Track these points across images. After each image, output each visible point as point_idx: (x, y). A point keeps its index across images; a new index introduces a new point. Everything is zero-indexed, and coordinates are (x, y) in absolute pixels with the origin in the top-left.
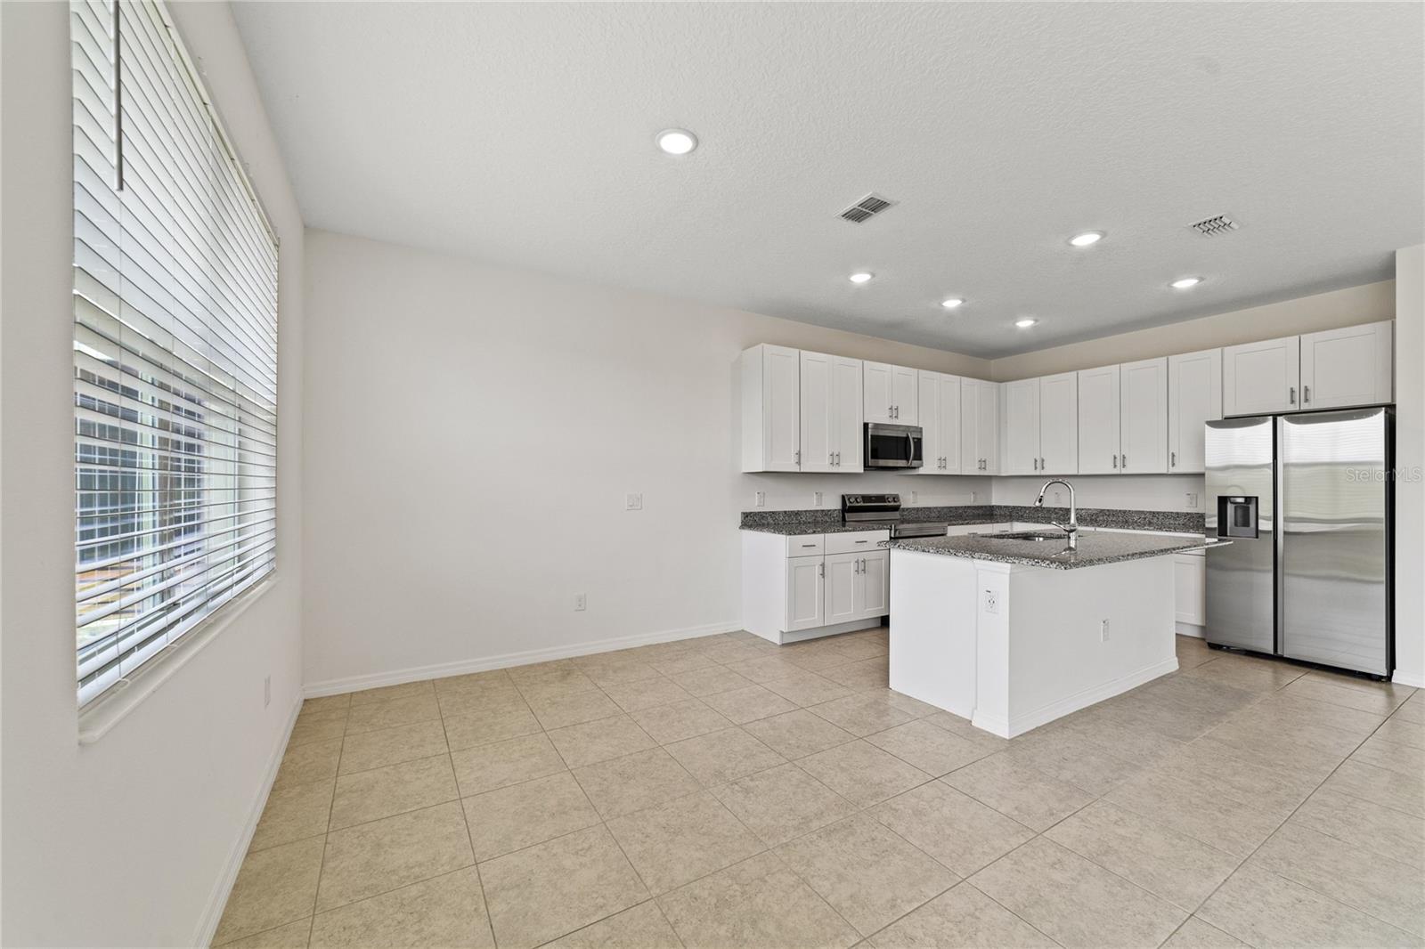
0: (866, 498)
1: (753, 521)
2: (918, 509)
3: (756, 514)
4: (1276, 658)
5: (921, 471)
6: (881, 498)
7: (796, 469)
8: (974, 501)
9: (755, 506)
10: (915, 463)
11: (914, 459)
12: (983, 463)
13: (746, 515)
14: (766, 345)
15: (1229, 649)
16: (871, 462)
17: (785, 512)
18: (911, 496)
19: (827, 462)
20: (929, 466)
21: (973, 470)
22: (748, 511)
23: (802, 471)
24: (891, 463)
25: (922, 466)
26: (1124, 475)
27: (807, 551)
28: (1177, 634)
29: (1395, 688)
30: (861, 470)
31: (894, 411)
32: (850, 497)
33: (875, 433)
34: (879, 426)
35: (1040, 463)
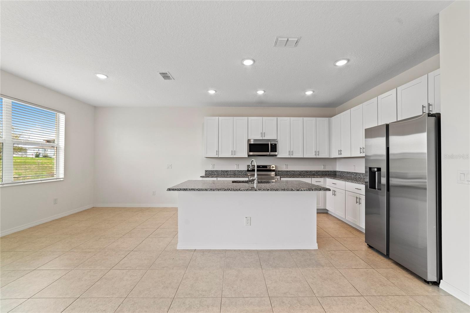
1: (209, 173)
2: (287, 171)
3: (210, 171)
5: (278, 156)
6: (266, 167)
7: (217, 156)
9: (210, 168)
10: (273, 153)
13: (206, 172)
14: (205, 117)
16: (250, 153)
17: (222, 171)
18: (285, 166)
20: (282, 152)
22: (207, 170)
23: (219, 156)
24: (261, 153)
25: (278, 154)
30: (247, 156)
31: (263, 134)
32: (250, 166)
33: (252, 142)
34: (255, 140)
35: (340, 152)
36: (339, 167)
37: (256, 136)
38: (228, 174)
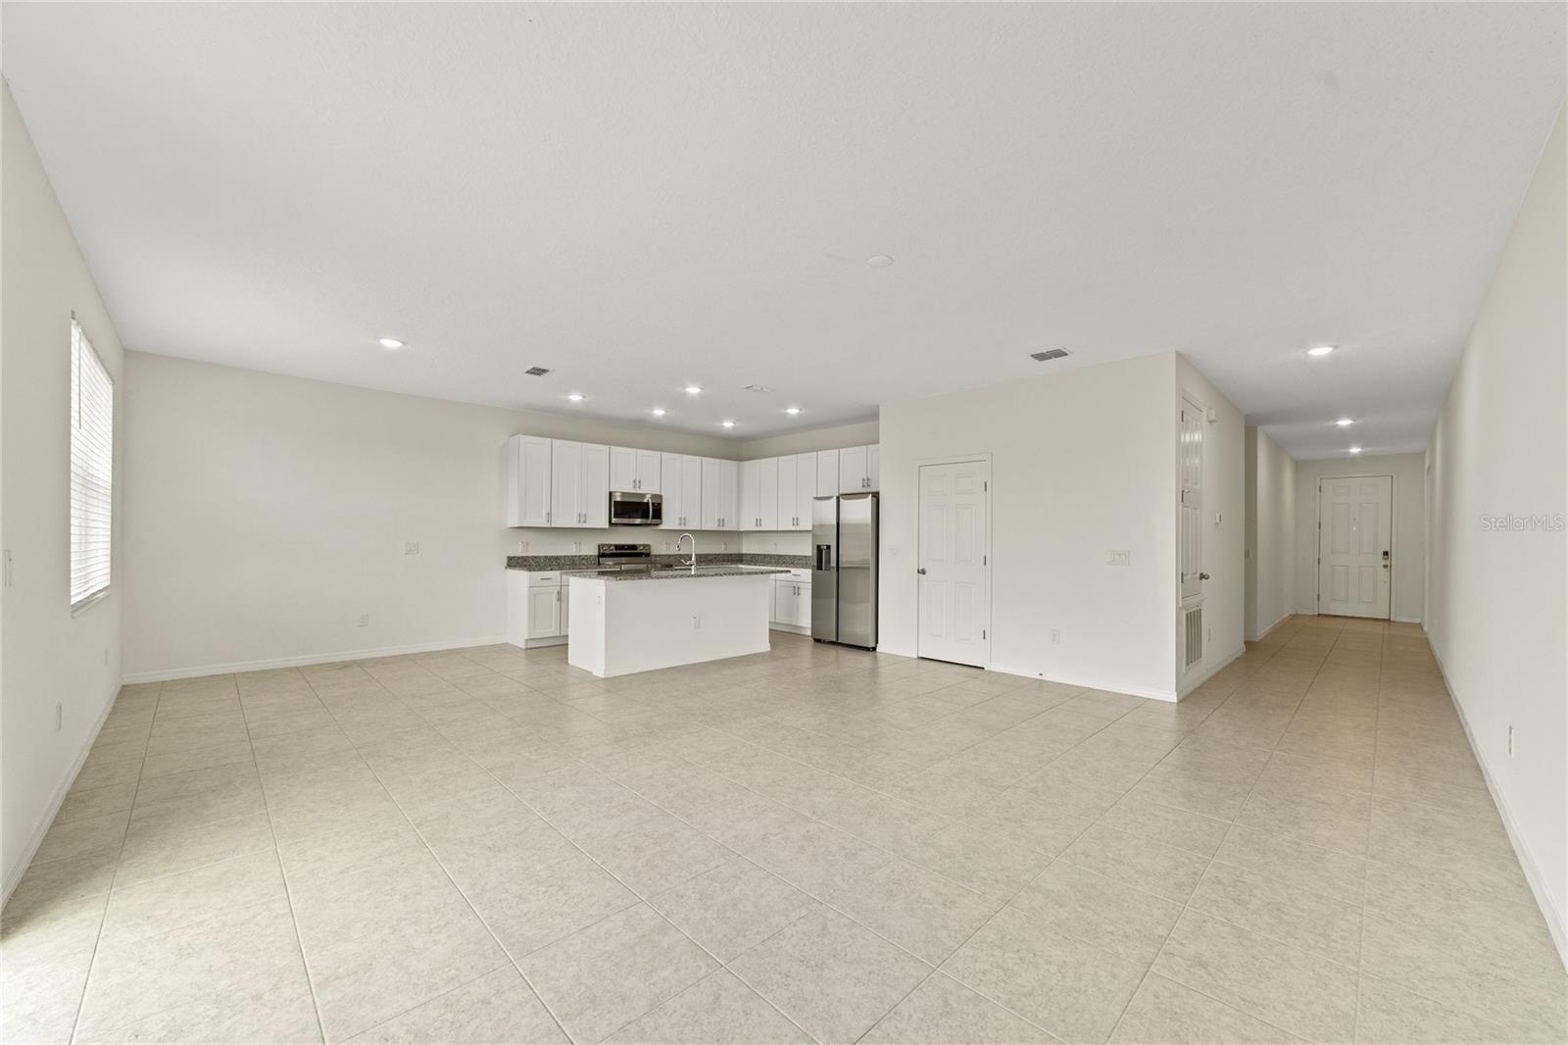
0: (617, 547)
1: (514, 563)
2: (670, 556)
3: (519, 558)
4: (836, 643)
5: (662, 527)
6: (634, 547)
7: (548, 525)
8: (725, 549)
9: (519, 551)
10: (657, 521)
11: (653, 518)
12: (721, 522)
13: (510, 559)
14: (522, 436)
15: (825, 642)
16: (614, 520)
17: (546, 557)
18: (664, 546)
19: (576, 519)
20: (669, 521)
21: (714, 527)
22: (512, 555)
23: (553, 526)
24: (631, 521)
25: (661, 523)
26: (781, 531)
27: (545, 583)
28: (770, 630)
29: (878, 655)
30: (607, 526)
31: (637, 483)
32: (603, 545)
33: (619, 499)
34: (624, 494)
35: (759, 522)
36: (748, 547)
37: (624, 487)
38: (559, 565)
